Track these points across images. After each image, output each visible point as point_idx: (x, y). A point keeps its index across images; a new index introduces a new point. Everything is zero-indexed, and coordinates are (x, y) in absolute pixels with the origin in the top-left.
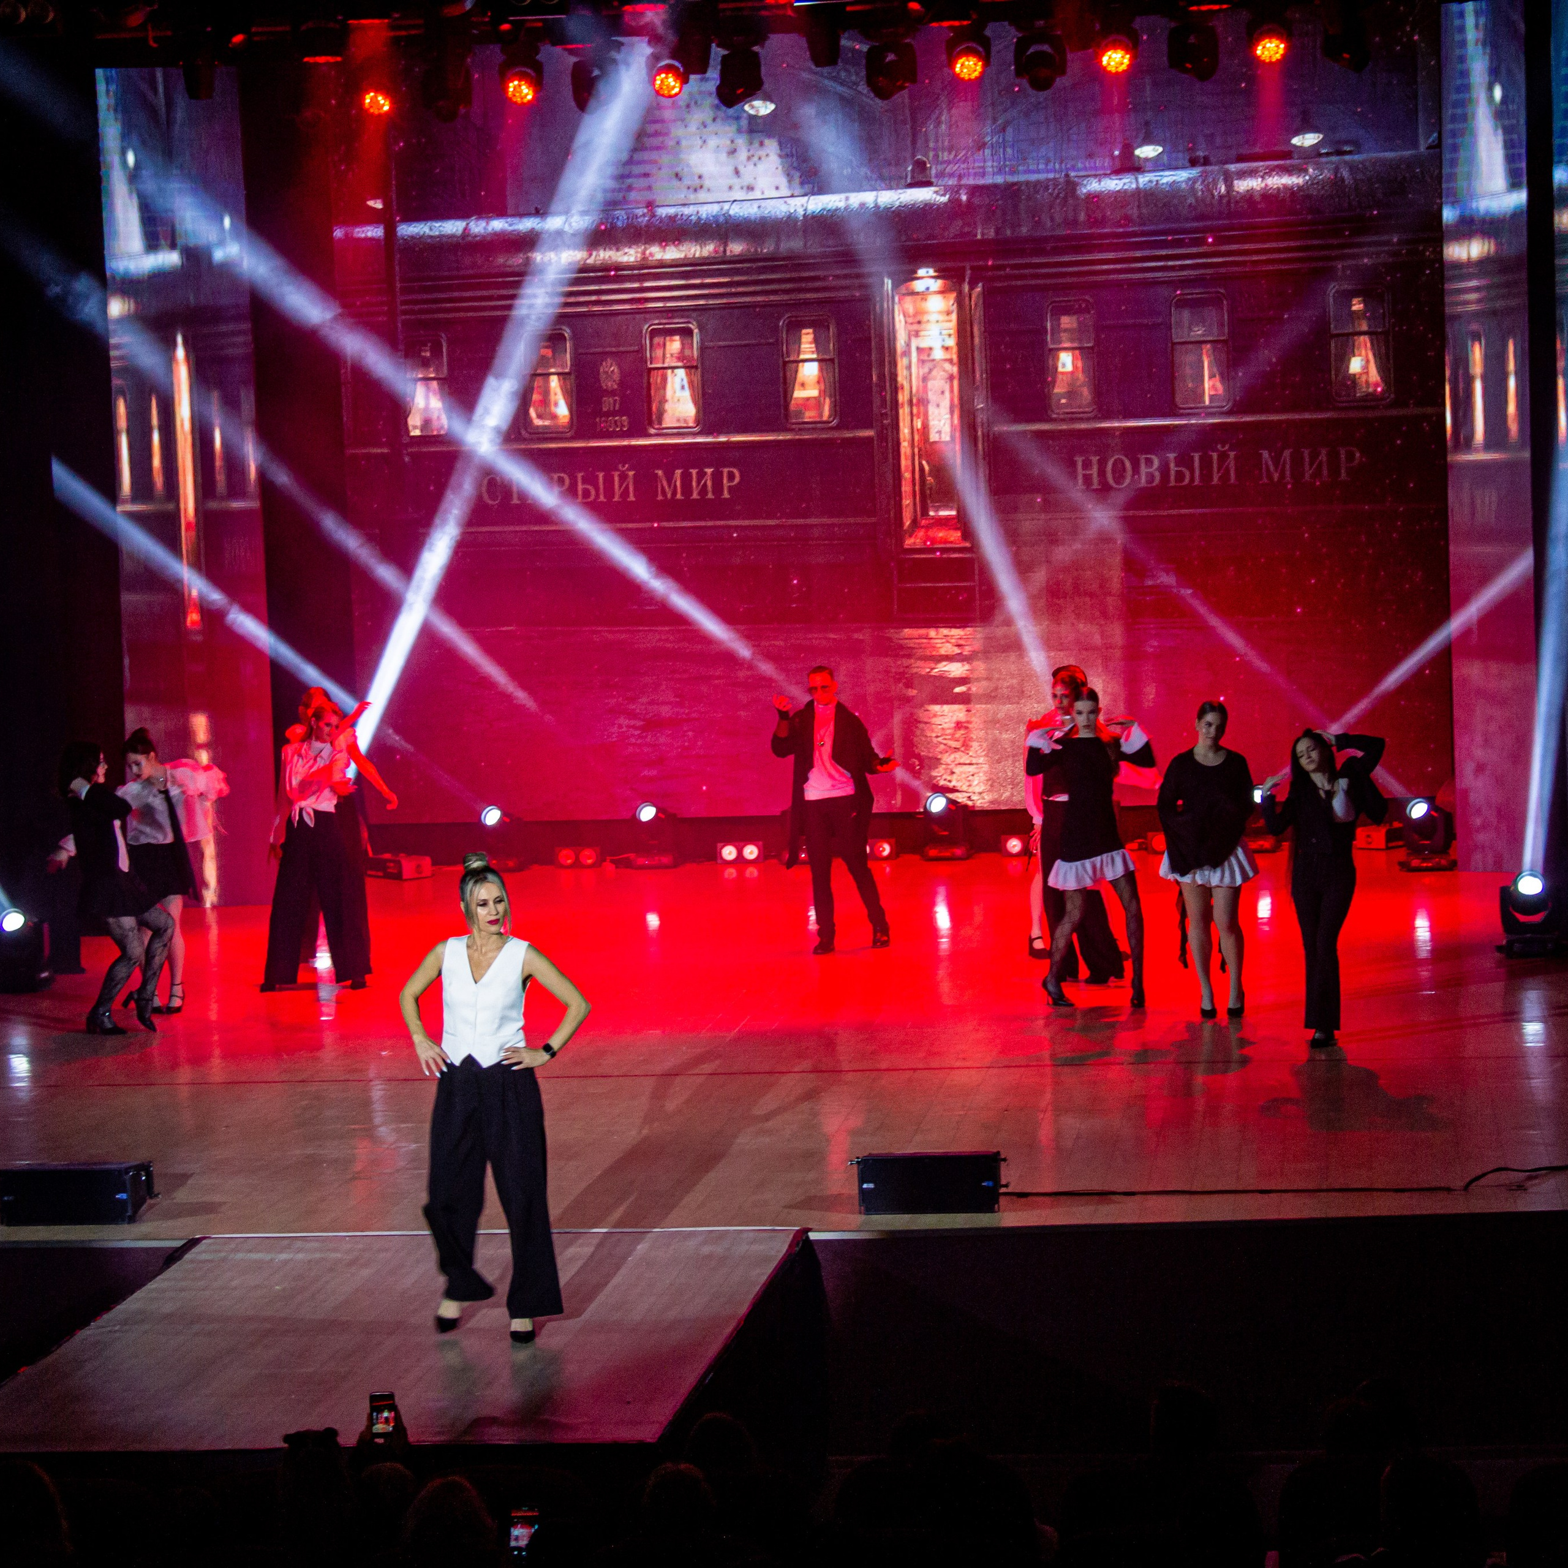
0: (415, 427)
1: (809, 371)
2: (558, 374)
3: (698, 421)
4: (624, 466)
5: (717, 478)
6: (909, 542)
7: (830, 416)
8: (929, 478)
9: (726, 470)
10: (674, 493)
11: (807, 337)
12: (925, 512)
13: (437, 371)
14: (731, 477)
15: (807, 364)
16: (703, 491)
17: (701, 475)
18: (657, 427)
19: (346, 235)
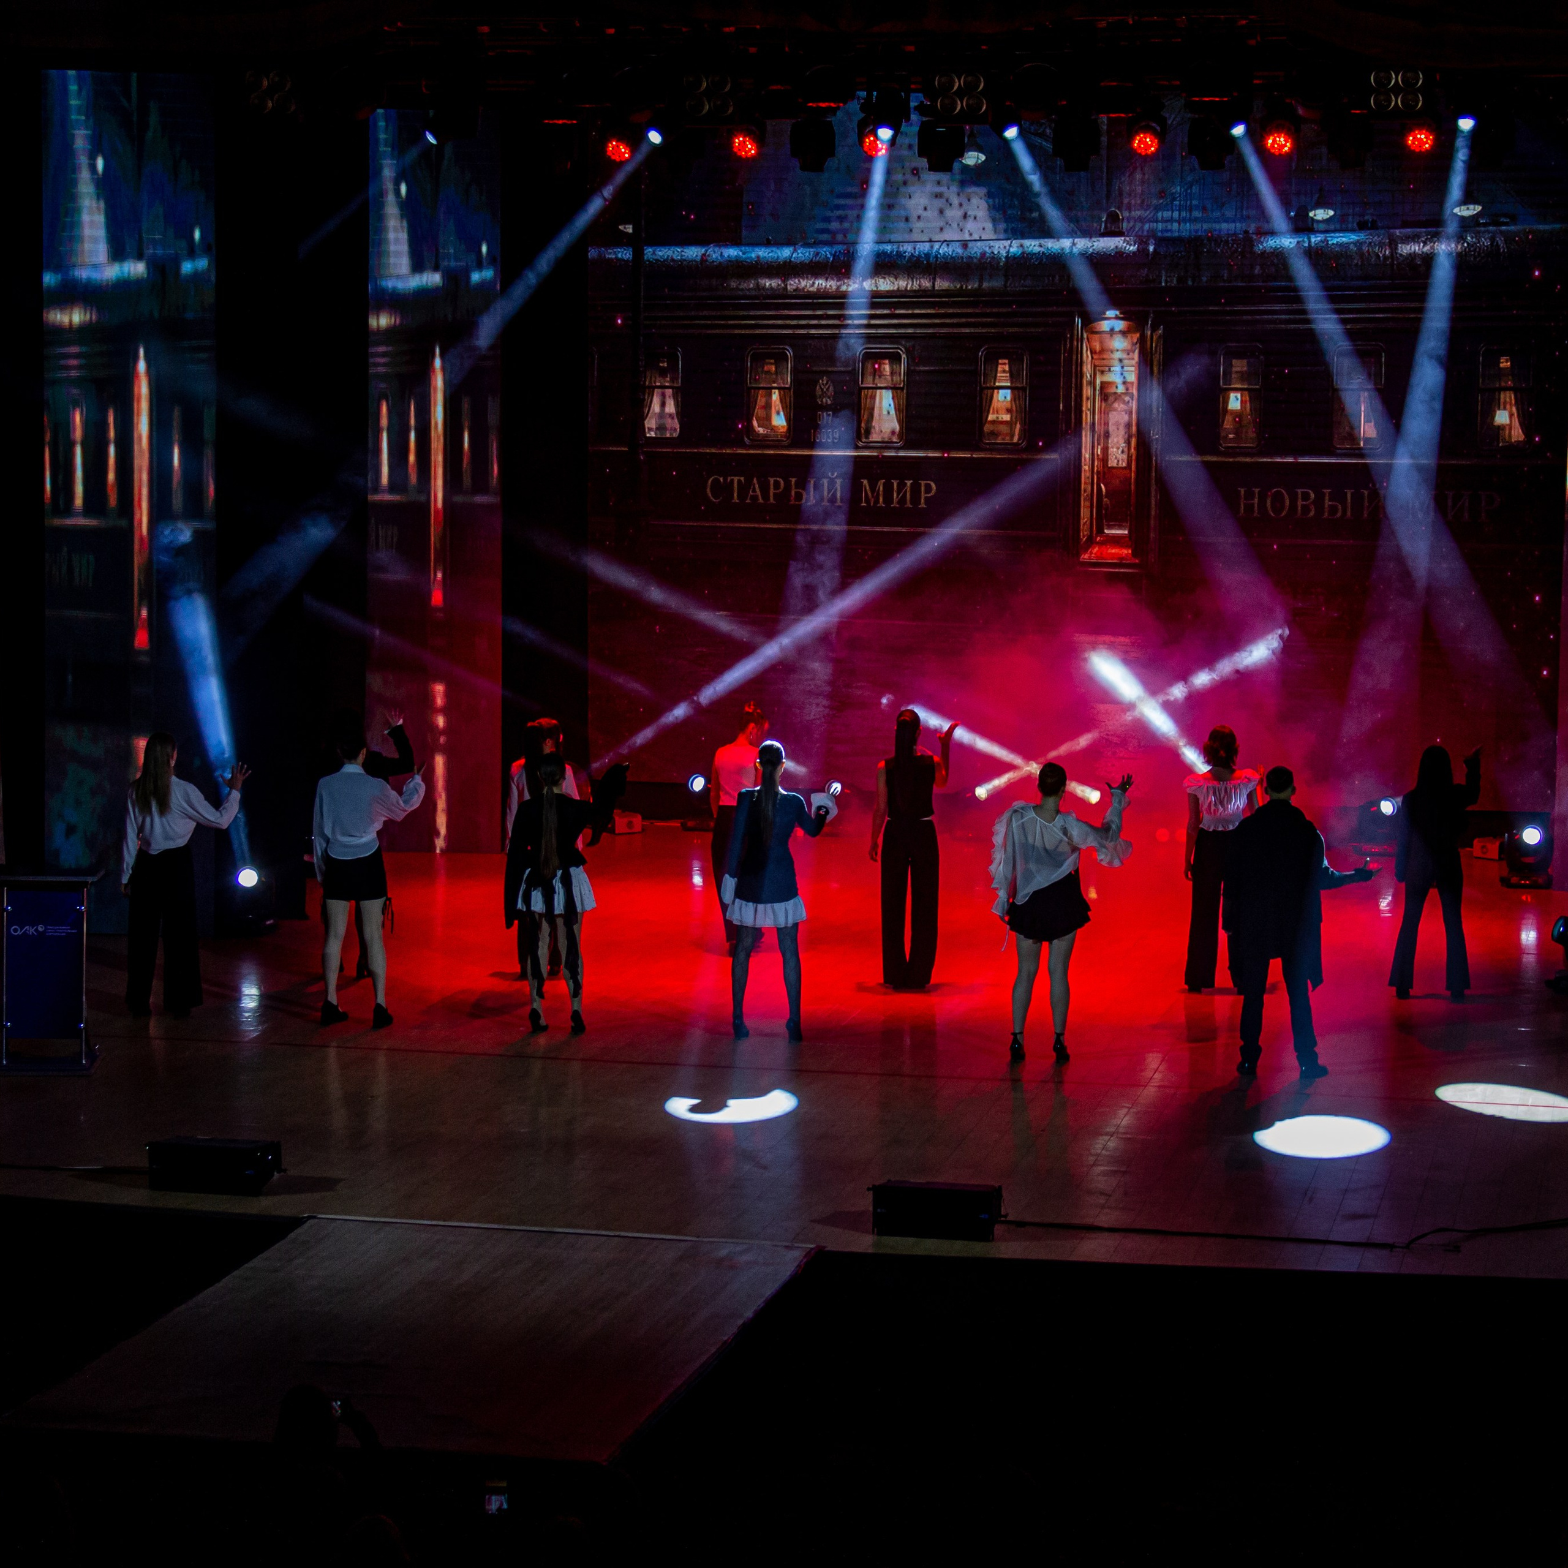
0: (650, 429)
1: (1003, 397)
2: (779, 388)
3: (901, 436)
4: (833, 475)
5: (916, 489)
6: (1085, 557)
7: (1019, 440)
8: (1105, 500)
9: (923, 483)
10: (877, 501)
11: (1003, 366)
12: (1100, 531)
13: (672, 380)
14: (928, 489)
15: (1001, 392)
16: (902, 500)
17: (901, 486)
18: (864, 440)
19: (600, 255)
